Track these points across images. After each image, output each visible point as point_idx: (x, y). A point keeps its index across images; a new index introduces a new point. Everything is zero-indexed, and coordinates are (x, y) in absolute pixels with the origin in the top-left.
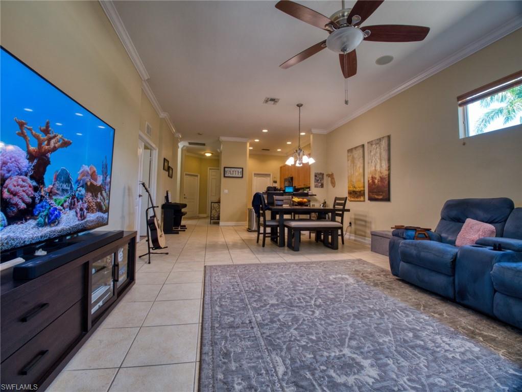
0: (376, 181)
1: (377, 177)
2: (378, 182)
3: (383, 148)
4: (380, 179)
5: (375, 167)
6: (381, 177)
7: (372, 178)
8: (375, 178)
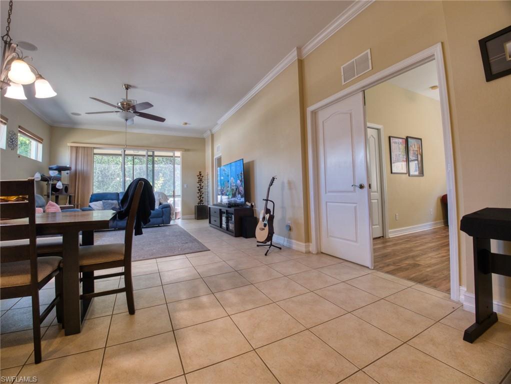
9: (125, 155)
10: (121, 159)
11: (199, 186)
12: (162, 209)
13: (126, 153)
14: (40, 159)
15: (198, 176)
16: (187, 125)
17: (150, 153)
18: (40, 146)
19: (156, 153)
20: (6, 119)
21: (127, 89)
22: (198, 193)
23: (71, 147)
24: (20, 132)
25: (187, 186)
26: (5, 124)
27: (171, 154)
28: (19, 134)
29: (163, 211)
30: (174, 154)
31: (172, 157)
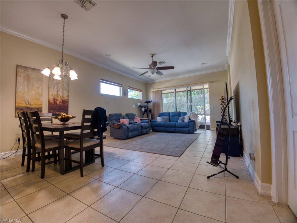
0: (58, 102)
1: (59, 99)
2: (60, 103)
3: (66, 82)
4: (61, 101)
5: (57, 92)
6: (62, 100)
7: (54, 99)
8: (57, 100)
9: (176, 92)
10: (174, 94)
11: (222, 107)
12: (189, 122)
13: (176, 91)
14: (141, 99)
15: (221, 100)
16: (205, 65)
17: (189, 89)
18: (141, 93)
19: (193, 88)
20: (122, 85)
21: (152, 57)
22: (222, 112)
23: (153, 91)
24: (129, 88)
25: (213, 107)
26: (122, 87)
27: (201, 87)
28: (129, 90)
29: (189, 124)
30: (204, 87)
31: (202, 89)
